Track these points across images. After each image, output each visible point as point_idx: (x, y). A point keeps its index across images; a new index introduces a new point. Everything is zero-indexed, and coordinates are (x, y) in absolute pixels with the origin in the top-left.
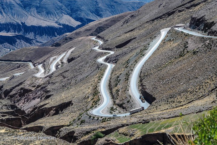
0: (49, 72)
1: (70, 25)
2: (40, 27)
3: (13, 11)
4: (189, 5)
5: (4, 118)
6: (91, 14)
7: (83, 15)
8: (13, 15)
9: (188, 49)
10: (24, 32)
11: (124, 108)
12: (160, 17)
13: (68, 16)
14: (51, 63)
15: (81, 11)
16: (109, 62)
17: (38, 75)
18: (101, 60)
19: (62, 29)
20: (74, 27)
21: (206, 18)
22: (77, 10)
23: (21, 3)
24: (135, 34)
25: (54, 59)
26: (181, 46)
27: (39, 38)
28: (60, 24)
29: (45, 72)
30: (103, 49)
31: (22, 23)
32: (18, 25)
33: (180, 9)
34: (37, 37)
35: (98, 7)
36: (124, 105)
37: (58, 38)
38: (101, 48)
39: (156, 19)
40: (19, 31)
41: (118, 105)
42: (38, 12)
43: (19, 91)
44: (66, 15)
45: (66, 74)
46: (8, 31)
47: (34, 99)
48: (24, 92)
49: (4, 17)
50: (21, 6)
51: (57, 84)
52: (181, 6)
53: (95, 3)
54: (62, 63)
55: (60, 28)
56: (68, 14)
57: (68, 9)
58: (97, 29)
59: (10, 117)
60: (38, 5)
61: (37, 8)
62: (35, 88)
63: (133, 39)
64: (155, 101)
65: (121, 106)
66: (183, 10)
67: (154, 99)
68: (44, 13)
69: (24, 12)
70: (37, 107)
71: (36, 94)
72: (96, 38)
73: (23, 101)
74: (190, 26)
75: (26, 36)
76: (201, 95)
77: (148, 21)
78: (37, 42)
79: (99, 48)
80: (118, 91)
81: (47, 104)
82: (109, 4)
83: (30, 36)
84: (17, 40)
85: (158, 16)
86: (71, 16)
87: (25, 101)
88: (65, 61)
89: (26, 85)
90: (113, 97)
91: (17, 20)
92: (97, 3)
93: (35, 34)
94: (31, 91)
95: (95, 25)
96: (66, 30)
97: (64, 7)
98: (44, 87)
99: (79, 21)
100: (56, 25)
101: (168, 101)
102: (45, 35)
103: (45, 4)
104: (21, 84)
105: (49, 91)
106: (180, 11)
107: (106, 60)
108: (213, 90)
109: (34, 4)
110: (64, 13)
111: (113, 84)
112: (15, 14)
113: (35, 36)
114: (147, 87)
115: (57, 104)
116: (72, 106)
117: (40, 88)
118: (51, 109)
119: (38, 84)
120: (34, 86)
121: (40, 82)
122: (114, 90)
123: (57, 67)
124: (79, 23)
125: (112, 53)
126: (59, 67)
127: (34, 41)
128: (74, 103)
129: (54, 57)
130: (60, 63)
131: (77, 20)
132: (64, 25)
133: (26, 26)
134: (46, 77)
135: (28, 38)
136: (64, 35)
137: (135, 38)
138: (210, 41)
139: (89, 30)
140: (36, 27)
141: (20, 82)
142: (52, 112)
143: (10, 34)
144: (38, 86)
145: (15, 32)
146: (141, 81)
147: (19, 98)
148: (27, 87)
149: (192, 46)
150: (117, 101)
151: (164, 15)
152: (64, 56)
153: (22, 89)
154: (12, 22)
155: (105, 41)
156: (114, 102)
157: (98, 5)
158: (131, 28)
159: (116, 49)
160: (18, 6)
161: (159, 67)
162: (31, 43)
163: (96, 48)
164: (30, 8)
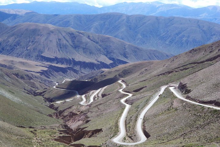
0: (89, 102)
1: (105, 62)
2: (84, 63)
3: (67, 50)
4: (182, 68)
5: (61, 135)
6: (120, 56)
7: (114, 56)
8: (67, 52)
9: (173, 106)
10: (73, 65)
11: (132, 139)
12: (164, 74)
13: (104, 56)
14: (91, 95)
15: (114, 53)
16: (127, 104)
17: (82, 103)
18: (123, 101)
19: (99, 65)
20: (108, 64)
21: (188, 85)
22: (111, 53)
23: (73, 45)
24: (146, 84)
25: (93, 93)
26: (170, 103)
27: (83, 70)
28: (98, 62)
29: (86, 101)
30: (125, 92)
31: (72, 59)
32: (70, 60)
33: (176, 70)
34: (82, 69)
35: (126, 51)
36: (132, 138)
37: (96, 72)
38: (124, 91)
39: (161, 74)
40: (70, 64)
41: (129, 137)
42: (84, 52)
43: (70, 114)
44: (103, 55)
45: (100, 107)
46: (62, 63)
47: (79, 120)
48: (73, 115)
49: (61, 53)
50: (73, 47)
51: (94, 113)
52: (177, 68)
53: (124, 49)
54: (98, 96)
55: (98, 64)
56: (104, 55)
57: (105, 51)
58: (123, 71)
59: (65, 135)
60: (85, 47)
61: (84, 49)
62: (80, 113)
63: (145, 87)
64: (150, 137)
65: (130, 137)
66: (178, 71)
67: (150, 136)
68: (88, 53)
69: (74, 51)
70: (80, 128)
71: (80, 117)
72: (121, 82)
73: (72, 121)
74: (179, 87)
75: (74, 68)
76: (175, 138)
77: (156, 75)
78: (82, 72)
79: (123, 91)
80: (130, 127)
81: (87, 127)
82: (134, 49)
83: (77, 68)
84: (68, 71)
85: (162, 73)
86: (106, 56)
87: (73, 121)
88: (100, 95)
89: (74, 110)
90: (127, 131)
91: (69, 57)
92: (125, 48)
93: (81, 67)
94: (77, 114)
95: (122, 68)
96: (102, 65)
97: (102, 50)
98: (86, 114)
99: (112, 60)
100: (96, 62)
101: (157, 139)
102: (88, 68)
103: (89, 47)
104: (70, 108)
105: (89, 117)
106: (176, 72)
107: (126, 101)
108: (182, 135)
109: (81, 46)
110: (102, 54)
111: (128, 122)
112: (68, 52)
113: (80, 68)
114: (147, 128)
115: (93, 129)
116: (102, 133)
117: (83, 114)
118: (89, 132)
119: (81, 110)
120: (79, 112)
121: (83, 109)
122: (128, 126)
123: (94, 98)
124: (112, 62)
125: (130, 95)
126: (96, 99)
127: (80, 72)
128: (103, 131)
129: (93, 91)
130: (97, 97)
131: (110, 60)
132: (101, 62)
133: (75, 61)
134: (87, 106)
135: (76, 70)
136: (101, 70)
137: (146, 87)
138: (186, 104)
139: (118, 71)
140: (82, 62)
141: (70, 106)
142: (90, 134)
143: (63, 66)
144: (82, 112)
145: (67, 65)
146: (144, 122)
147: (69, 118)
148: (74, 111)
149: (175, 104)
150: (129, 134)
151: (166, 73)
152: (100, 91)
153: (71, 112)
154: (66, 57)
155: (127, 85)
156: (127, 134)
157: (126, 50)
158: (144, 79)
159: (133, 93)
160: (71, 46)
161: (155, 116)
162: (77, 73)
163: (121, 90)
164: (79, 49)
